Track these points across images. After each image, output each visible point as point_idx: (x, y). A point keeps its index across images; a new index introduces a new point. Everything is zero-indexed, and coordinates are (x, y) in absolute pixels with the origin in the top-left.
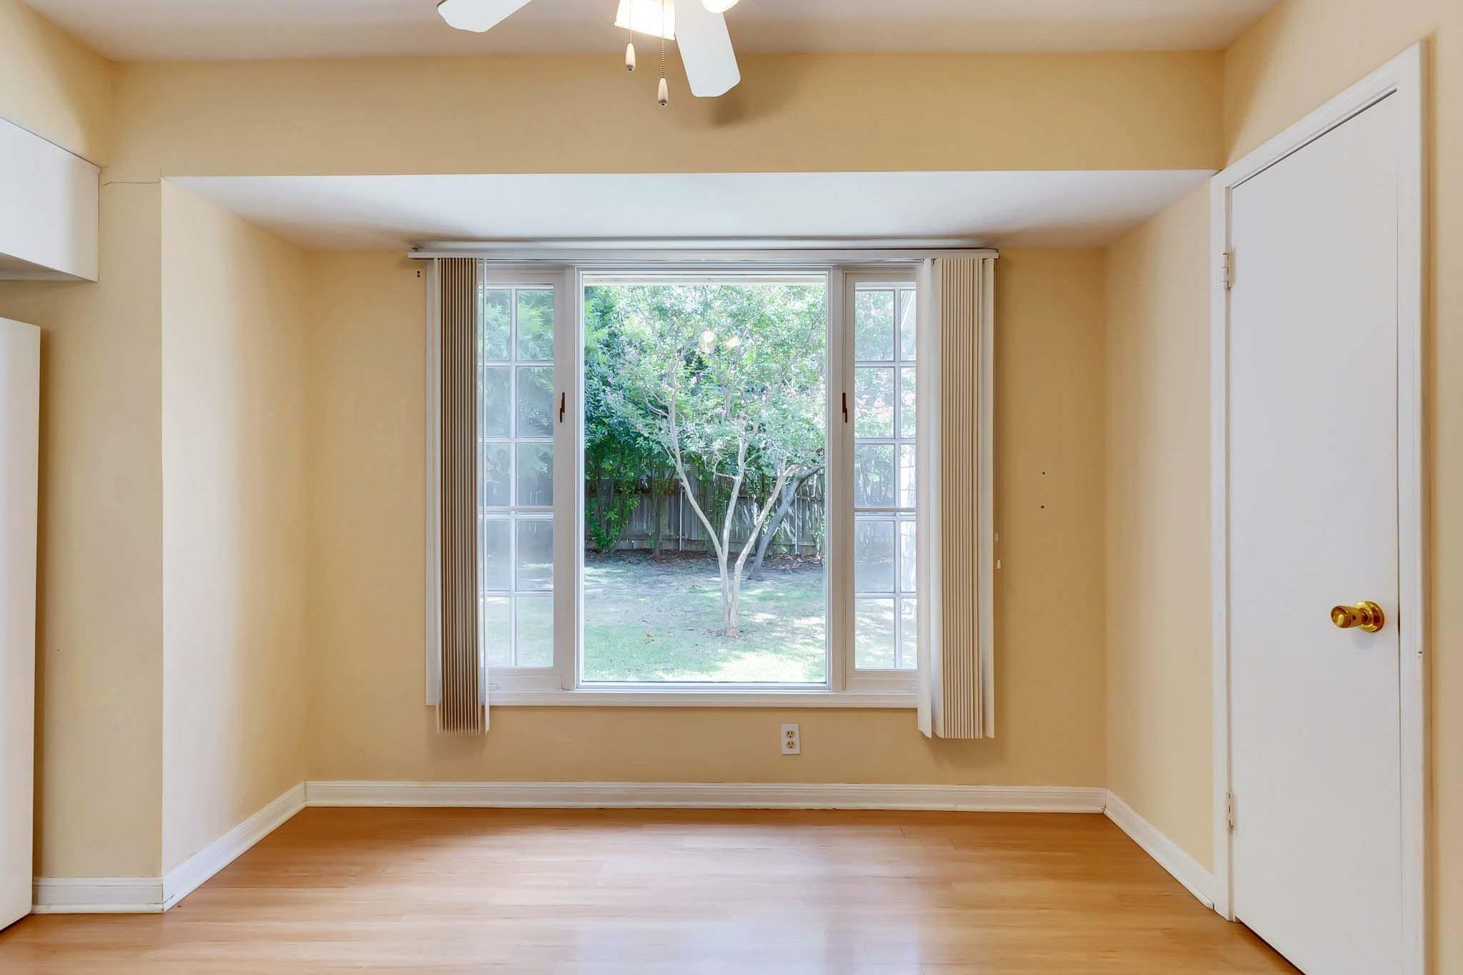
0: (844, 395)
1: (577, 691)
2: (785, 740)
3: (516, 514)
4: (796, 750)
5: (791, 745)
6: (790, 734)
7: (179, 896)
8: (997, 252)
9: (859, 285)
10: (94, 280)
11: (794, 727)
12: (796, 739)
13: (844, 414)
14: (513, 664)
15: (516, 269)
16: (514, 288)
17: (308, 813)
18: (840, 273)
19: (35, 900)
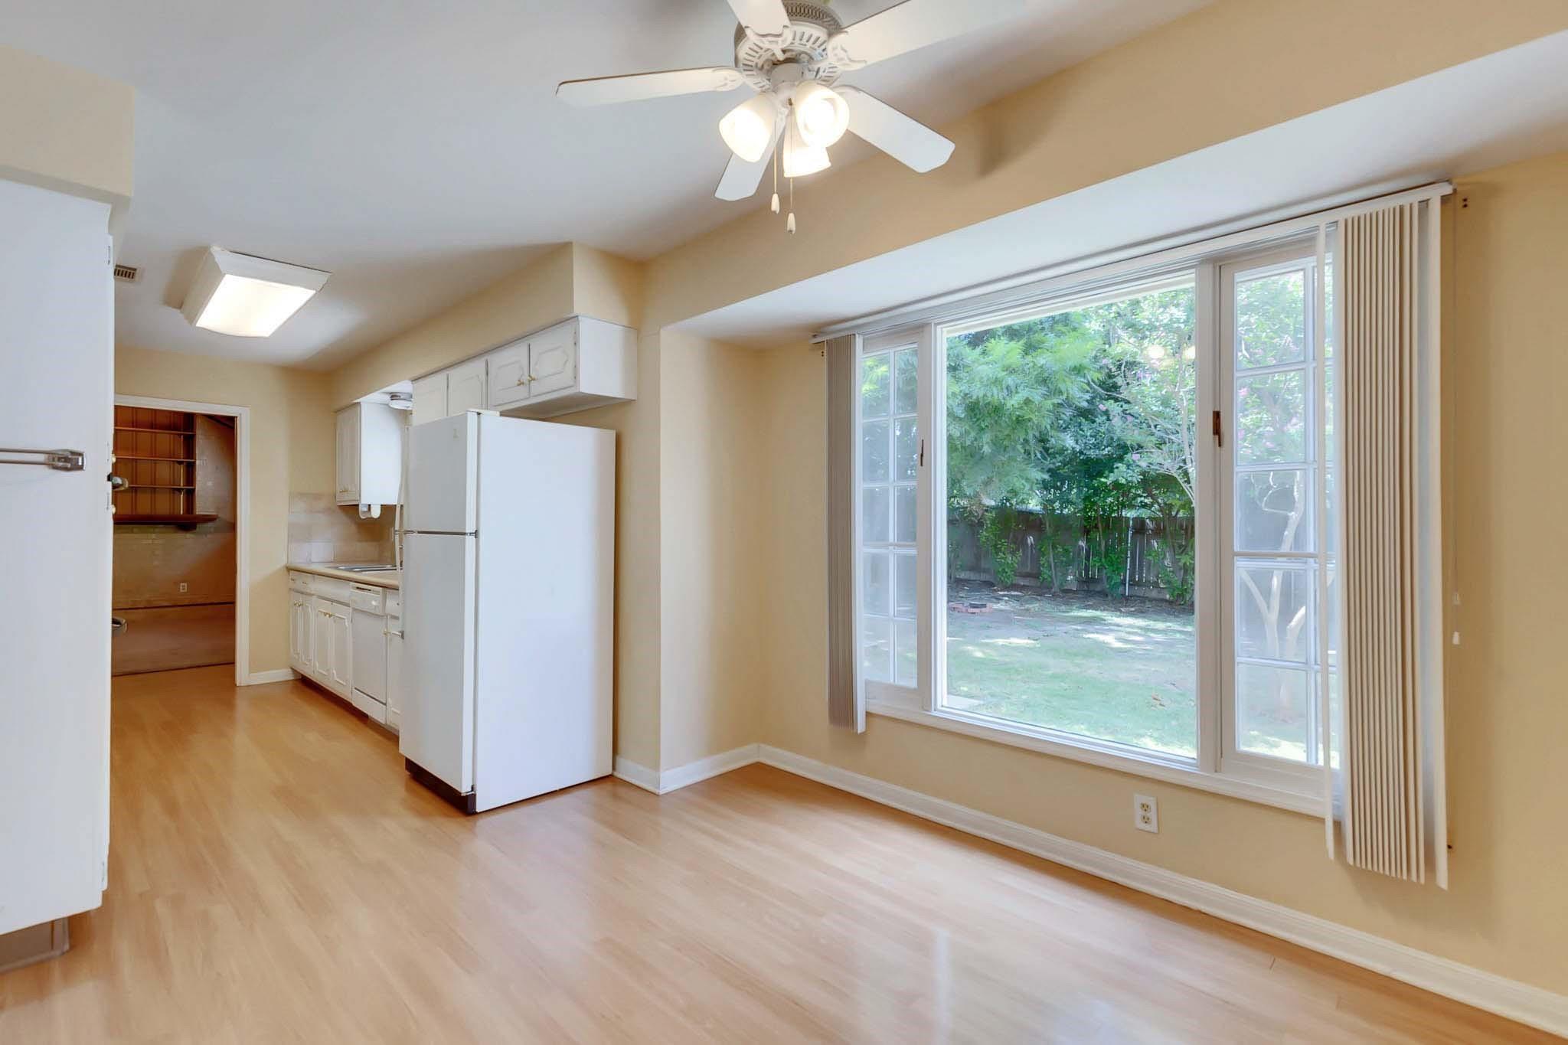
0: (1217, 415)
1: (934, 713)
2: (1140, 812)
3: (894, 549)
4: (1152, 827)
5: (1146, 820)
6: (1145, 807)
7: (669, 789)
8: (1451, 183)
9: (1239, 277)
10: (633, 399)
11: (1151, 801)
12: (1152, 815)
13: (1217, 437)
14: (892, 681)
15: (885, 335)
16: (892, 351)
17: (759, 766)
18: (1208, 269)
19: (614, 768)
